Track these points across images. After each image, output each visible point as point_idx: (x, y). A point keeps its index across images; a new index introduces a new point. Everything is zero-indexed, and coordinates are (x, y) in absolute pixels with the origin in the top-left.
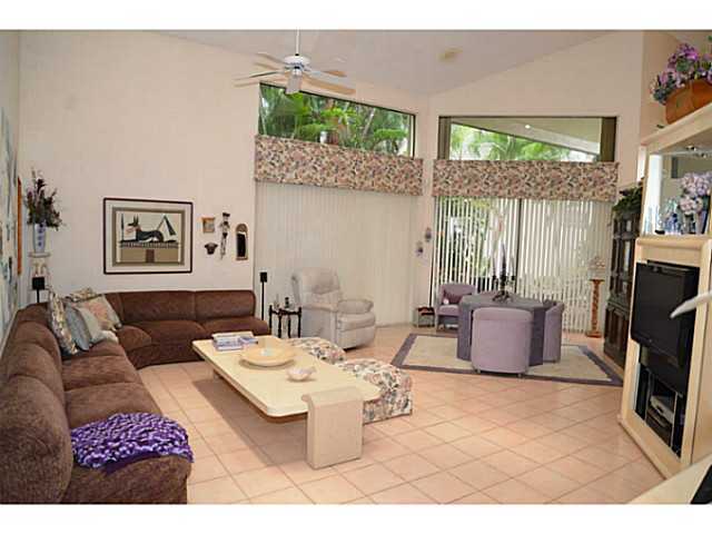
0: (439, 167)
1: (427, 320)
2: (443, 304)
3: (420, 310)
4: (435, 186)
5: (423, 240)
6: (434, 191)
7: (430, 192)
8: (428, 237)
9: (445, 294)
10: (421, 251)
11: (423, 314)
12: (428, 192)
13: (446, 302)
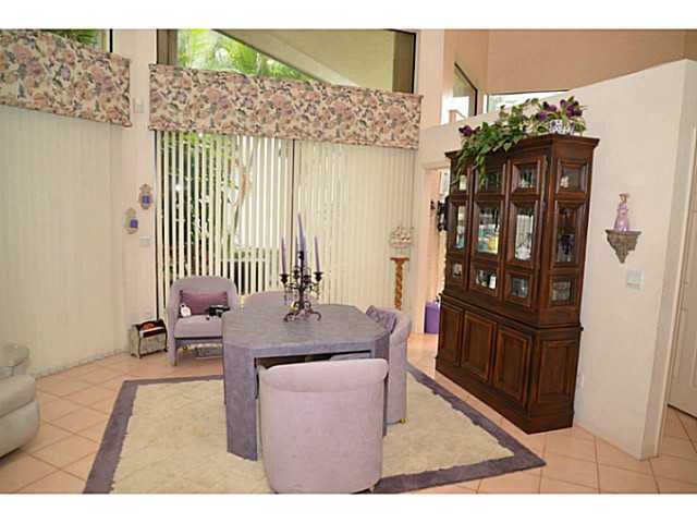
0: (160, 77)
1: (153, 343)
2: (180, 316)
3: (139, 327)
4: (153, 111)
5: (138, 206)
6: (153, 121)
7: (147, 123)
8: (146, 200)
9: (183, 298)
10: (134, 224)
11: (146, 335)
12: (141, 121)
13: (186, 311)
